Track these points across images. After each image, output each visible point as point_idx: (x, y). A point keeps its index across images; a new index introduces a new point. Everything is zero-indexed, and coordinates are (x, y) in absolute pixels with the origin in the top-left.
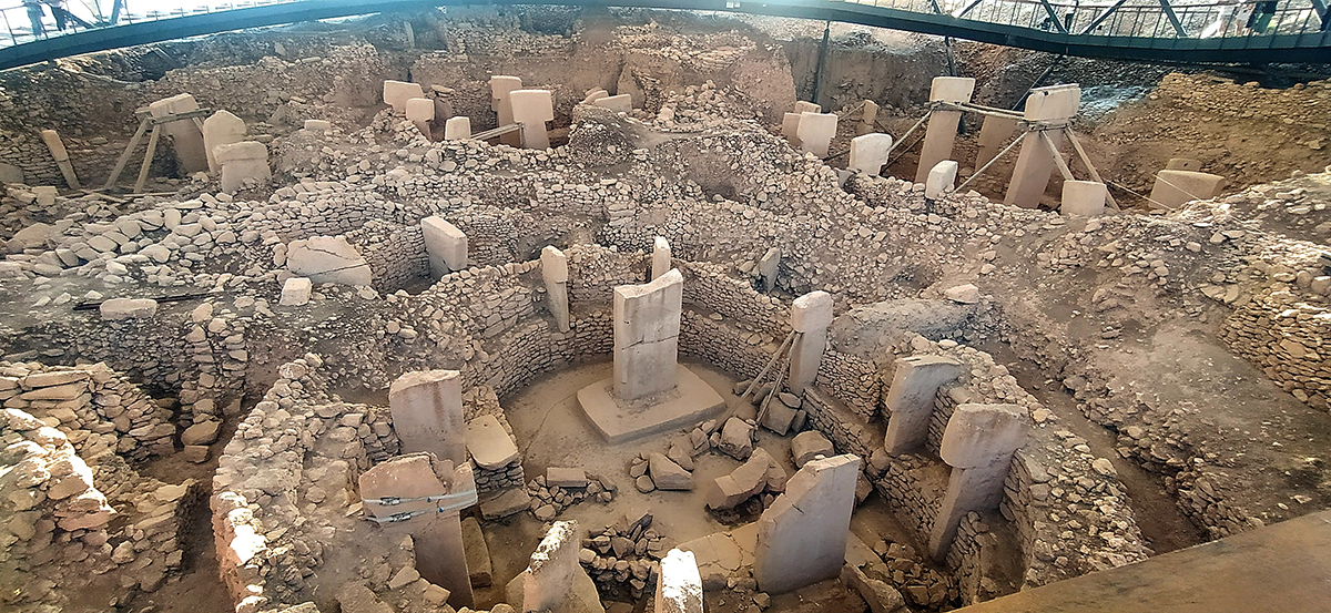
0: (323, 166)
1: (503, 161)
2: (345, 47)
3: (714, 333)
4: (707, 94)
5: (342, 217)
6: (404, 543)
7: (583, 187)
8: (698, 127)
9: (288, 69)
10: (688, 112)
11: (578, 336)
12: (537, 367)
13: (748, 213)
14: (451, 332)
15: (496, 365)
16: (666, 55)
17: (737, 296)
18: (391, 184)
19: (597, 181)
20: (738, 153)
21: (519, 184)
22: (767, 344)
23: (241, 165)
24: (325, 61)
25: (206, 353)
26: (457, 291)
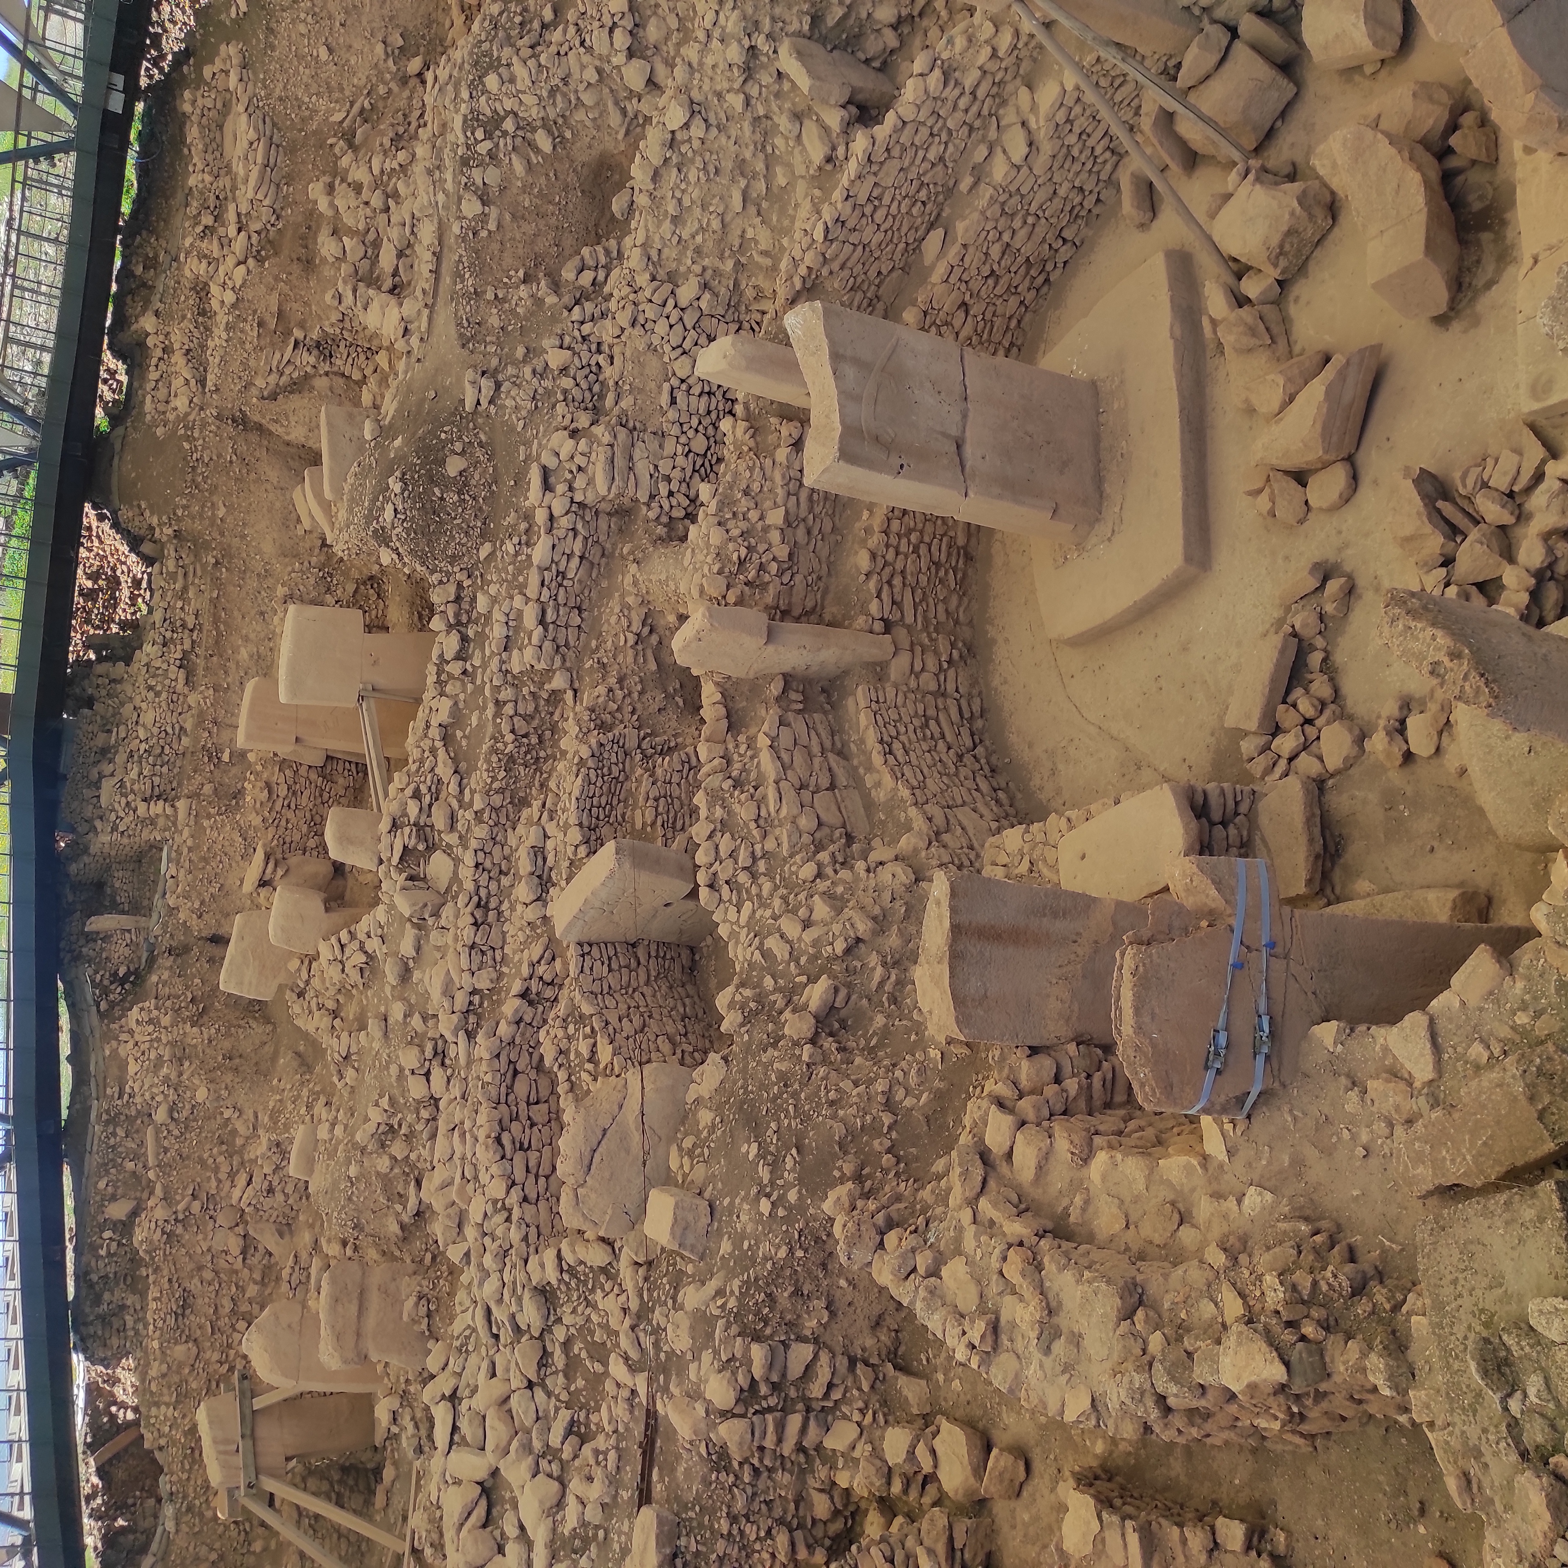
0: (398, 1149)
1: (447, 738)
2: (132, 1068)
3: (973, 258)
4: (344, 199)
5: (523, 1115)
6: (1329, 1042)
7: (540, 552)
8: (427, 233)
9: (166, 1198)
10: (387, 259)
11: (910, 619)
12: (965, 732)
13: (676, 116)
14: (837, 903)
15: (939, 820)
16: (230, 297)
17: (889, 175)
18: (461, 1001)
19: (528, 517)
20: (509, 125)
21: (509, 709)
22: (1034, 107)
23: (371, 1322)
24: (161, 1115)
25: (780, 1427)
26: (743, 878)
